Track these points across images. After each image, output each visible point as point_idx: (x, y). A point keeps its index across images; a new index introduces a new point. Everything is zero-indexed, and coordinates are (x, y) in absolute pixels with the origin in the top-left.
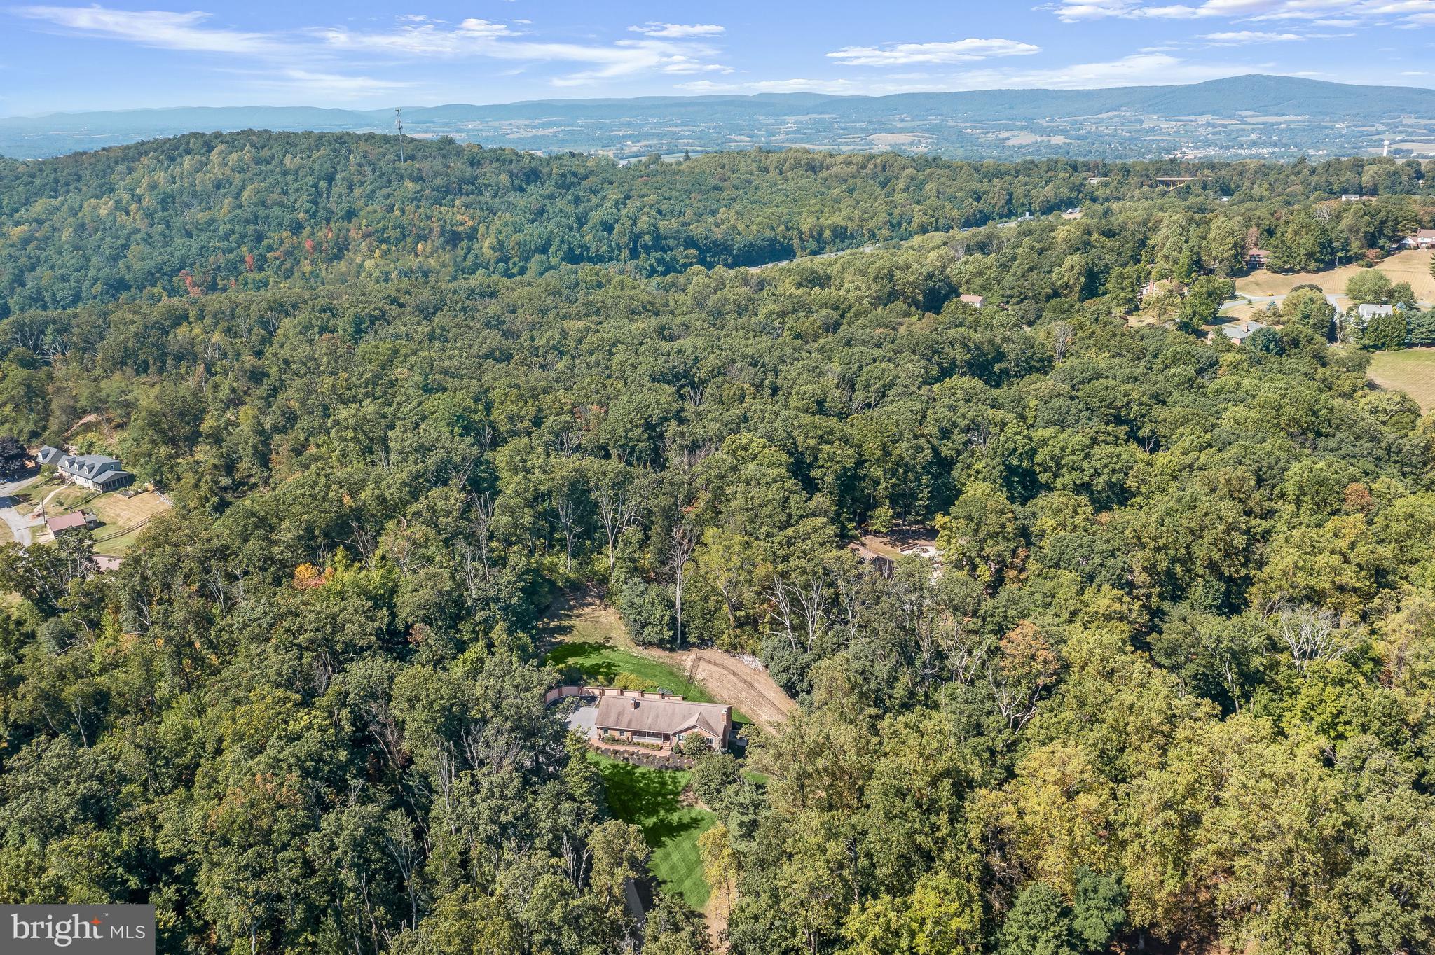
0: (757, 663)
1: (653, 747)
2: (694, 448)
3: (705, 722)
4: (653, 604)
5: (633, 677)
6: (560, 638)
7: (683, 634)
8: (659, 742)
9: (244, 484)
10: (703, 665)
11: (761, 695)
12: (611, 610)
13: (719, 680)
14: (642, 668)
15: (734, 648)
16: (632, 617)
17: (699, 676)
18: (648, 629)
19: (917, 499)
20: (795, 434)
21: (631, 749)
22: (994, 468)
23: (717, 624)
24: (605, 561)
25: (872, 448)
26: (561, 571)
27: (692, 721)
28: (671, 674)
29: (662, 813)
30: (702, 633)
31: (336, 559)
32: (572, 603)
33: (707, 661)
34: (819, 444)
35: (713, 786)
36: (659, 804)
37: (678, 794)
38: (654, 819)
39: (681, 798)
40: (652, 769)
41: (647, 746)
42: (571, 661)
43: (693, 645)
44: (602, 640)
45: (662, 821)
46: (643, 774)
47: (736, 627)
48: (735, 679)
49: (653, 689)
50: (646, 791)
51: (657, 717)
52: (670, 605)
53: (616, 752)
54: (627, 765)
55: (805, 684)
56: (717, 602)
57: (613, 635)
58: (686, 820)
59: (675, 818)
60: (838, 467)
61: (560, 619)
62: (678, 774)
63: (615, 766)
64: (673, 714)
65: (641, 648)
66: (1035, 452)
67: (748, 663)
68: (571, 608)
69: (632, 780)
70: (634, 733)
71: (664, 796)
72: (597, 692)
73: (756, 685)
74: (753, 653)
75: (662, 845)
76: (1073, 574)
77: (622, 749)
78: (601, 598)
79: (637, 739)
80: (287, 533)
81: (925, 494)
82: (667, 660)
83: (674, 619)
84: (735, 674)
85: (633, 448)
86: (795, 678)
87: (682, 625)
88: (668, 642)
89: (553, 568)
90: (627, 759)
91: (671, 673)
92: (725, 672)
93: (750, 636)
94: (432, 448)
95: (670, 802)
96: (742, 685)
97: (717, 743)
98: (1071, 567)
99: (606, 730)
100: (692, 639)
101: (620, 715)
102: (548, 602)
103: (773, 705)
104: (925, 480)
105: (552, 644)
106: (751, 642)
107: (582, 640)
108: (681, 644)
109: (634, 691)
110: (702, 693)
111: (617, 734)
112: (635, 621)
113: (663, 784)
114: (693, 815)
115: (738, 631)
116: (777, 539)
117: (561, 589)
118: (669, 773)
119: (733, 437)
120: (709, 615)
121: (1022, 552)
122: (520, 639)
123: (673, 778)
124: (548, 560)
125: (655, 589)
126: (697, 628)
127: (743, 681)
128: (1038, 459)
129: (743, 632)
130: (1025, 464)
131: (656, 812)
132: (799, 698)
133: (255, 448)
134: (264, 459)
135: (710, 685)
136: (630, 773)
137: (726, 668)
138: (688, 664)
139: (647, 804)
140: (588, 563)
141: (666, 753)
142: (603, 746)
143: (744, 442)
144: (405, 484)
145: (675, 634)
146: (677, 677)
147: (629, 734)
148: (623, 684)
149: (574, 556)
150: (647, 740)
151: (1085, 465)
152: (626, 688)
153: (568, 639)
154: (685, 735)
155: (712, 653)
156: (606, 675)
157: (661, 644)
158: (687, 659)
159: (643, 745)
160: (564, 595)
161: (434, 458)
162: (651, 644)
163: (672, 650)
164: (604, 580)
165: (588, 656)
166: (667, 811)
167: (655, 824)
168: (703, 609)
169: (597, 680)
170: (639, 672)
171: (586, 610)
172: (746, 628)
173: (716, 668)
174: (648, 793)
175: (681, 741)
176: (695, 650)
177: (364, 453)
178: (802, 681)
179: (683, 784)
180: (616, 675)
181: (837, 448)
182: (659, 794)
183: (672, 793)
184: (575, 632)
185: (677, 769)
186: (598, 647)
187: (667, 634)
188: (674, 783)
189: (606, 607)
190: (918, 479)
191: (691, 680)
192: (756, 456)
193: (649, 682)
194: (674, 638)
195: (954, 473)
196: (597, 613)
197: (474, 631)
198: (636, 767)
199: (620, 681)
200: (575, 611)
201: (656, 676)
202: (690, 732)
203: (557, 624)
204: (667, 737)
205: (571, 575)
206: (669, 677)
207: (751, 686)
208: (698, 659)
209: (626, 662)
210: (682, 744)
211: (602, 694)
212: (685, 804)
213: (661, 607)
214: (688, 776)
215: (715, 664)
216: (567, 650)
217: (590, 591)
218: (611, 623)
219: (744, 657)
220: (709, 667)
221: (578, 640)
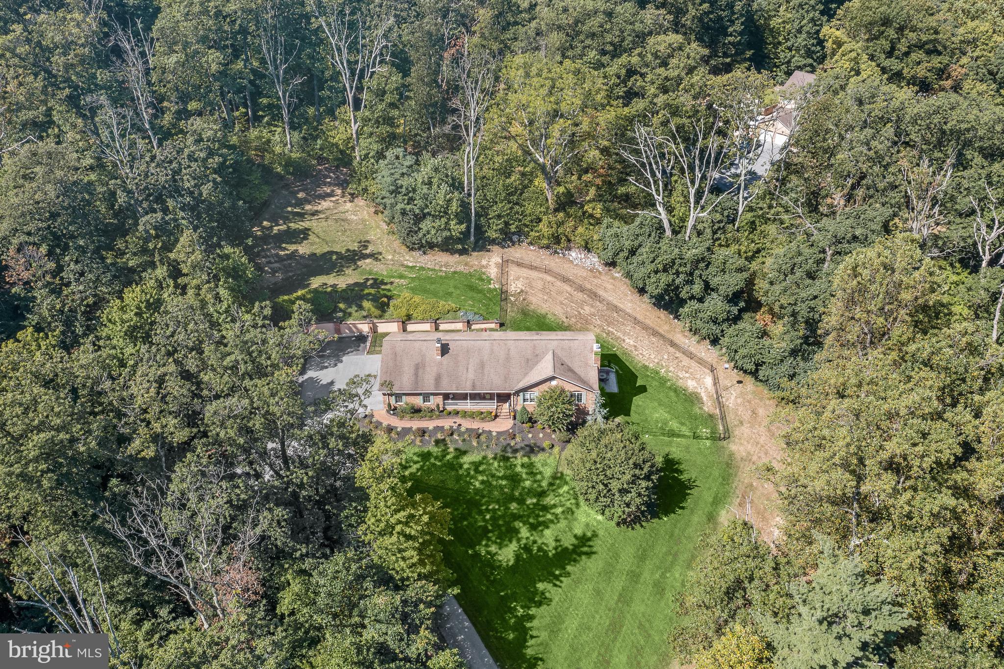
0: (593, 260)
1: (482, 416)
3: (563, 367)
4: (430, 183)
5: (417, 299)
6: (292, 248)
7: (478, 228)
8: (490, 406)
10: (514, 271)
11: (616, 309)
12: (360, 202)
13: (543, 290)
14: (426, 284)
15: (557, 242)
16: (400, 206)
17: (514, 287)
18: (426, 225)
21: (447, 423)
23: (529, 207)
24: (344, 128)
26: (278, 149)
27: (545, 368)
28: (472, 288)
29: (524, 532)
30: (507, 224)
32: (301, 195)
33: (519, 265)
35: (615, 485)
36: (516, 517)
37: (542, 494)
38: (513, 546)
39: (549, 500)
40: (490, 456)
41: (472, 415)
42: (316, 282)
43: (493, 242)
44: (355, 246)
45: (527, 549)
46: (476, 465)
47: (556, 210)
48: (567, 288)
49: (452, 314)
51: (482, 365)
52: (456, 185)
53: (423, 432)
54: (445, 453)
55: (697, 288)
56: (523, 174)
57: (371, 237)
58: (568, 542)
59: (548, 538)
61: (286, 220)
62: (538, 459)
63: (426, 456)
64: (508, 358)
65: (416, 254)
67: (580, 262)
68: (300, 203)
69: (459, 478)
70: (446, 396)
71: (521, 501)
72: (365, 328)
73: (601, 292)
74: (587, 247)
75: (543, 600)
77: (430, 425)
78: (343, 184)
79: (452, 406)
82: (461, 268)
83: (465, 205)
84: (565, 280)
86: (680, 280)
87: (477, 214)
88: (459, 240)
89: (265, 147)
90: (443, 442)
92: (549, 278)
93: (579, 222)
95: (532, 511)
96: (580, 296)
97: (591, 401)
99: (398, 397)
100: (492, 233)
101: (418, 368)
102: (265, 196)
103: (636, 321)
105: (280, 259)
106: (580, 230)
107: (326, 249)
108: (476, 242)
109: (423, 321)
110: (525, 313)
111: (418, 401)
112: (404, 213)
113: (514, 479)
114: (578, 531)
115: (561, 215)
116: (612, 70)
117: (280, 177)
118: (520, 460)
120: (515, 195)
122: (227, 257)
123: (530, 466)
124: (253, 133)
125: (429, 163)
126: (499, 217)
127: (581, 289)
129: (568, 215)
131: (511, 533)
132: (685, 310)
136: (454, 466)
137: (547, 271)
138: (493, 272)
139: (494, 519)
140: (315, 138)
141: (504, 424)
142: (399, 424)
145: (468, 228)
146: (480, 291)
147: (439, 400)
148: (403, 312)
149: (293, 127)
150: (468, 406)
152: (409, 317)
153: (303, 249)
154: (536, 393)
155: (522, 252)
156: (375, 299)
157: (447, 246)
158: (490, 262)
159: (465, 414)
160: (287, 186)
162: (431, 246)
163: (463, 252)
164: (345, 158)
165: (340, 272)
166: (533, 527)
167: (518, 557)
168: (506, 187)
169: (361, 307)
170: (425, 291)
171: (325, 204)
172: (571, 211)
173: (534, 274)
174: (491, 498)
175: (530, 403)
176: (495, 248)
178: (690, 282)
179: (548, 472)
180: (390, 298)
183: (531, 492)
184: (312, 237)
185: (532, 449)
186: (352, 258)
187: (457, 228)
188: (532, 474)
189: (352, 197)
191: (503, 295)
193: (444, 305)
194: (466, 234)
196: (341, 208)
197: (144, 251)
198: (461, 453)
199: (397, 307)
200: (308, 207)
201: (450, 294)
202: (545, 387)
203: (283, 227)
204: (504, 398)
205: (293, 155)
206: (470, 294)
207: (594, 295)
208: (505, 263)
209: (401, 277)
210: (531, 406)
211: (374, 330)
212: (559, 510)
213: (444, 188)
214: (551, 461)
215: (532, 267)
216: (306, 266)
217: (326, 177)
218: (363, 220)
219: (573, 254)
220: (524, 272)
221: (320, 249)
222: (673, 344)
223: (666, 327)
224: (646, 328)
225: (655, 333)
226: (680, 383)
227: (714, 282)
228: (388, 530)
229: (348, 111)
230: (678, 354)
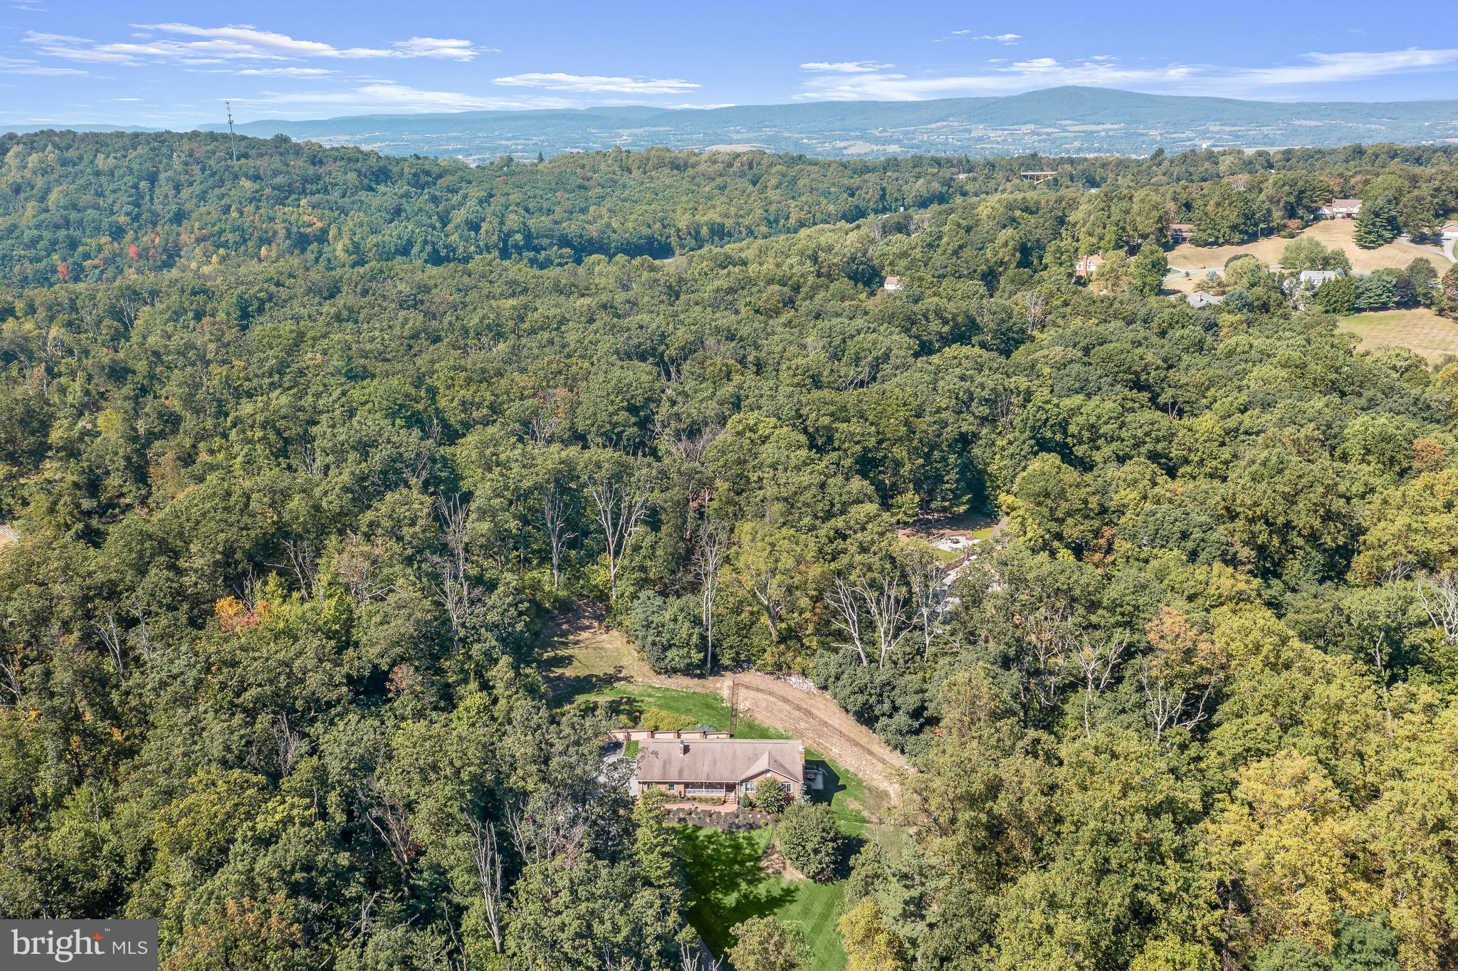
0: (810, 685)
1: (715, 802)
2: (693, 432)
3: (776, 764)
4: (675, 620)
5: (664, 713)
6: (559, 671)
7: (714, 656)
8: (720, 794)
9: (114, 506)
10: (743, 693)
12: (614, 633)
13: (767, 709)
14: (670, 702)
15: (779, 669)
16: (650, 639)
17: (742, 706)
18: (671, 653)
19: (943, 482)
20: (804, 411)
21: (687, 806)
22: (1024, 442)
23: (756, 640)
24: (604, 572)
25: (893, 426)
26: (547, 588)
27: (762, 764)
28: (708, 706)
29: (744, 885)
30: (738, 653)
31: (268, 589)
32: (564, 627)
33: (747, 687)
34: (833, 422)
35: (809, 846)
36: (738, 875)
37: (758, 859)
38: (735, 895)
39: (763, 864)
40: (720, 830)
41: (706, 801)
42: (580, 699)
43: (726, 668)
44: (611, 671)
45: (745, 896)
46: (709, 837)
47: (779, 643)
48: (787, 707)
49: (690, 726)
50: (716, 857)
51: (715, 762)
52: (697, 621)
54: (686, 828)
55: (887, 706)
56: (752, 613)
57: (624, 662)
58: (776, 892)
59: (762, 890)
60: (858, 448)
61: (554, 648)
62: (754, 833)
64: (734, 757)
65: (663, 677)
66: (1067, 423)
67: (798, 686)
68: (564, 634)
69: (695, 846)
70: (687, 785)
71: (742, 863)
72: (620, 736)
73: (815, 711)
74: (804, 674)
76: (1176, 552)
77: (674, 807)
78: (600, 618)
79: (691, 793)
80: (199, 559)
81: (953, 476)
82: (699, 690)
83: (703, 638)
84: (785, 700)
85: (619, 435)
86: (873, 700)
87: (713, 645)
88: (698, 667)
90: (684, 820)
91: (709, 704)
92: (772, 699)
93: (798, 653)
94: (373, 444)
95: (750, 871)
96: (797, 713)
97: (796, 790)
98: (1170, 545)
99: (650, 785)
100: (726, 661)
101: (667, 763)
103: (842, 735)
104: (952, 458)
105: (554, 680)
106: (799, 659)
107: (587, 673)
108: (712, 668)
109: (668, 731)
110: (751, 727)
111: (663, 788)
112: (654, 644)
113: (737, 848)
114: (784, 885)
115: (782, 647)
116: (822, 532)
117: (547, 611)
118: (742, 834)
119: (736, 417)
120: (745, 630)
121: (1107, 532)
122: (527, 676)
123: (749, 839)
125: (674, 604)
126: (731, 647)
127: (798, 708)
128: (1073, 429)
129: (788, 648)
130: (1058, 437)
131: (734, 886)
132: (878, 725)
133: (128, 459)
134: (140, 472)
135: (757, 715)
136: (692, 838)
137: (771, 693)
138: (726, 693)
139: (721, 876)
140: (578, 579)
141: (731, 808)
143: (752, 422)
144: (346, 489)
145: (706, 656)
146: (715, 709)
147: (681, 787)
148: (652, 723)
149: (560, 569)
150: (703, 793)
151: (1124, 434)
152: (657, 728)
153: (569, 672)
154: (755, 782)
155: (751, 677)
156: (629, 713)
157: (688, 671)
158: (723, 685)
159: (701, 800)
160: (553, 619)
161: (378, 457)
162: (675, 671)
163: (701, 676)
164: (603, 596)
165: (600, 692)
166: (750, 883)
167: (738, 902)
168: (737, 624)
169: (618, 720)
170: (669, 708)
171: (584, 635)
172: (790, 643)
173: (760, 695)
174: (720, 862)
175: (750, 791)
176: (728, 674)
177: (277, 458)
178: (881, 702)
179: (763, 843)
180: (641, 713)
181: (855, 427)
182: (734, 861)
183: (751, 858)
184: (575, 663)
185: (751, 827)
186: (609, 680)
187: (696, 657)
188: (752, 846)
189: (608, 629)
190: (944, 459)
191: (733, 712)
192: (767, 437)
193: (684, 718)
194: (704, 661)
195: (976, 451)
196: (600, 638)
197: (462, 671)
198: (698, 828)
199: (647, 720)
200: (571, 637)
201: (690, 710)
202: (761, 778)
203: (552, 654)
204: (730, 787)
205: (560, 593)
206: (707, 711)
207: (809, 713)
208: (736, 686)
209: (650, 696)
210: (752, 795)
211: (628, 738)
212: (770, 871)
213: (687, 624)
214: (766, 835)
215: (758, 690)
216: (571, 686)
217: (585, 611)
218: (618, 649)
219: (793, 679)
220: (752, 694)
221: (582, 673)
222: (870, 753)
223: (866, 740)
224: (849, 739)
225: (857, 744)
226: (874, 783)
227: (899, 701)
228: (651, 850)
229: (608, 559)
230: (874, 761)
